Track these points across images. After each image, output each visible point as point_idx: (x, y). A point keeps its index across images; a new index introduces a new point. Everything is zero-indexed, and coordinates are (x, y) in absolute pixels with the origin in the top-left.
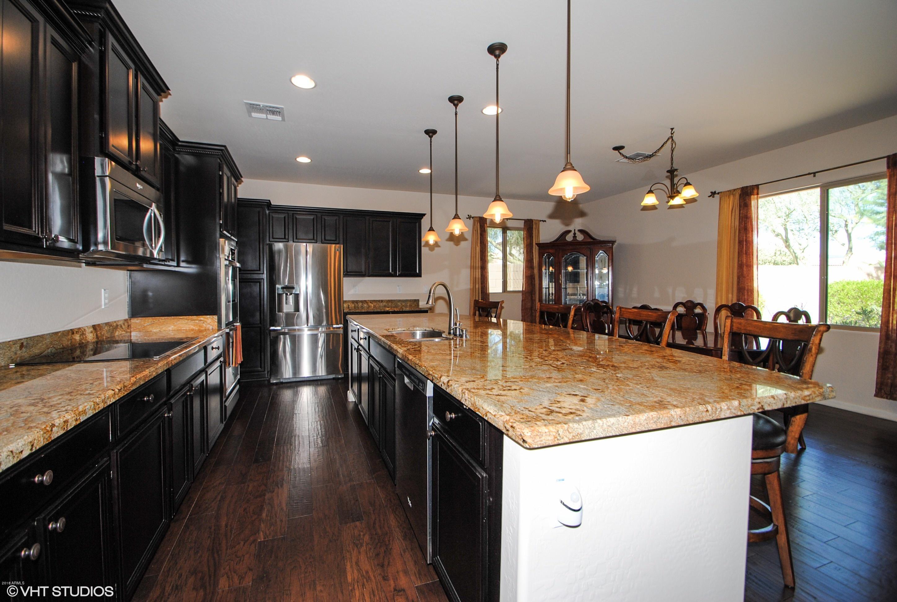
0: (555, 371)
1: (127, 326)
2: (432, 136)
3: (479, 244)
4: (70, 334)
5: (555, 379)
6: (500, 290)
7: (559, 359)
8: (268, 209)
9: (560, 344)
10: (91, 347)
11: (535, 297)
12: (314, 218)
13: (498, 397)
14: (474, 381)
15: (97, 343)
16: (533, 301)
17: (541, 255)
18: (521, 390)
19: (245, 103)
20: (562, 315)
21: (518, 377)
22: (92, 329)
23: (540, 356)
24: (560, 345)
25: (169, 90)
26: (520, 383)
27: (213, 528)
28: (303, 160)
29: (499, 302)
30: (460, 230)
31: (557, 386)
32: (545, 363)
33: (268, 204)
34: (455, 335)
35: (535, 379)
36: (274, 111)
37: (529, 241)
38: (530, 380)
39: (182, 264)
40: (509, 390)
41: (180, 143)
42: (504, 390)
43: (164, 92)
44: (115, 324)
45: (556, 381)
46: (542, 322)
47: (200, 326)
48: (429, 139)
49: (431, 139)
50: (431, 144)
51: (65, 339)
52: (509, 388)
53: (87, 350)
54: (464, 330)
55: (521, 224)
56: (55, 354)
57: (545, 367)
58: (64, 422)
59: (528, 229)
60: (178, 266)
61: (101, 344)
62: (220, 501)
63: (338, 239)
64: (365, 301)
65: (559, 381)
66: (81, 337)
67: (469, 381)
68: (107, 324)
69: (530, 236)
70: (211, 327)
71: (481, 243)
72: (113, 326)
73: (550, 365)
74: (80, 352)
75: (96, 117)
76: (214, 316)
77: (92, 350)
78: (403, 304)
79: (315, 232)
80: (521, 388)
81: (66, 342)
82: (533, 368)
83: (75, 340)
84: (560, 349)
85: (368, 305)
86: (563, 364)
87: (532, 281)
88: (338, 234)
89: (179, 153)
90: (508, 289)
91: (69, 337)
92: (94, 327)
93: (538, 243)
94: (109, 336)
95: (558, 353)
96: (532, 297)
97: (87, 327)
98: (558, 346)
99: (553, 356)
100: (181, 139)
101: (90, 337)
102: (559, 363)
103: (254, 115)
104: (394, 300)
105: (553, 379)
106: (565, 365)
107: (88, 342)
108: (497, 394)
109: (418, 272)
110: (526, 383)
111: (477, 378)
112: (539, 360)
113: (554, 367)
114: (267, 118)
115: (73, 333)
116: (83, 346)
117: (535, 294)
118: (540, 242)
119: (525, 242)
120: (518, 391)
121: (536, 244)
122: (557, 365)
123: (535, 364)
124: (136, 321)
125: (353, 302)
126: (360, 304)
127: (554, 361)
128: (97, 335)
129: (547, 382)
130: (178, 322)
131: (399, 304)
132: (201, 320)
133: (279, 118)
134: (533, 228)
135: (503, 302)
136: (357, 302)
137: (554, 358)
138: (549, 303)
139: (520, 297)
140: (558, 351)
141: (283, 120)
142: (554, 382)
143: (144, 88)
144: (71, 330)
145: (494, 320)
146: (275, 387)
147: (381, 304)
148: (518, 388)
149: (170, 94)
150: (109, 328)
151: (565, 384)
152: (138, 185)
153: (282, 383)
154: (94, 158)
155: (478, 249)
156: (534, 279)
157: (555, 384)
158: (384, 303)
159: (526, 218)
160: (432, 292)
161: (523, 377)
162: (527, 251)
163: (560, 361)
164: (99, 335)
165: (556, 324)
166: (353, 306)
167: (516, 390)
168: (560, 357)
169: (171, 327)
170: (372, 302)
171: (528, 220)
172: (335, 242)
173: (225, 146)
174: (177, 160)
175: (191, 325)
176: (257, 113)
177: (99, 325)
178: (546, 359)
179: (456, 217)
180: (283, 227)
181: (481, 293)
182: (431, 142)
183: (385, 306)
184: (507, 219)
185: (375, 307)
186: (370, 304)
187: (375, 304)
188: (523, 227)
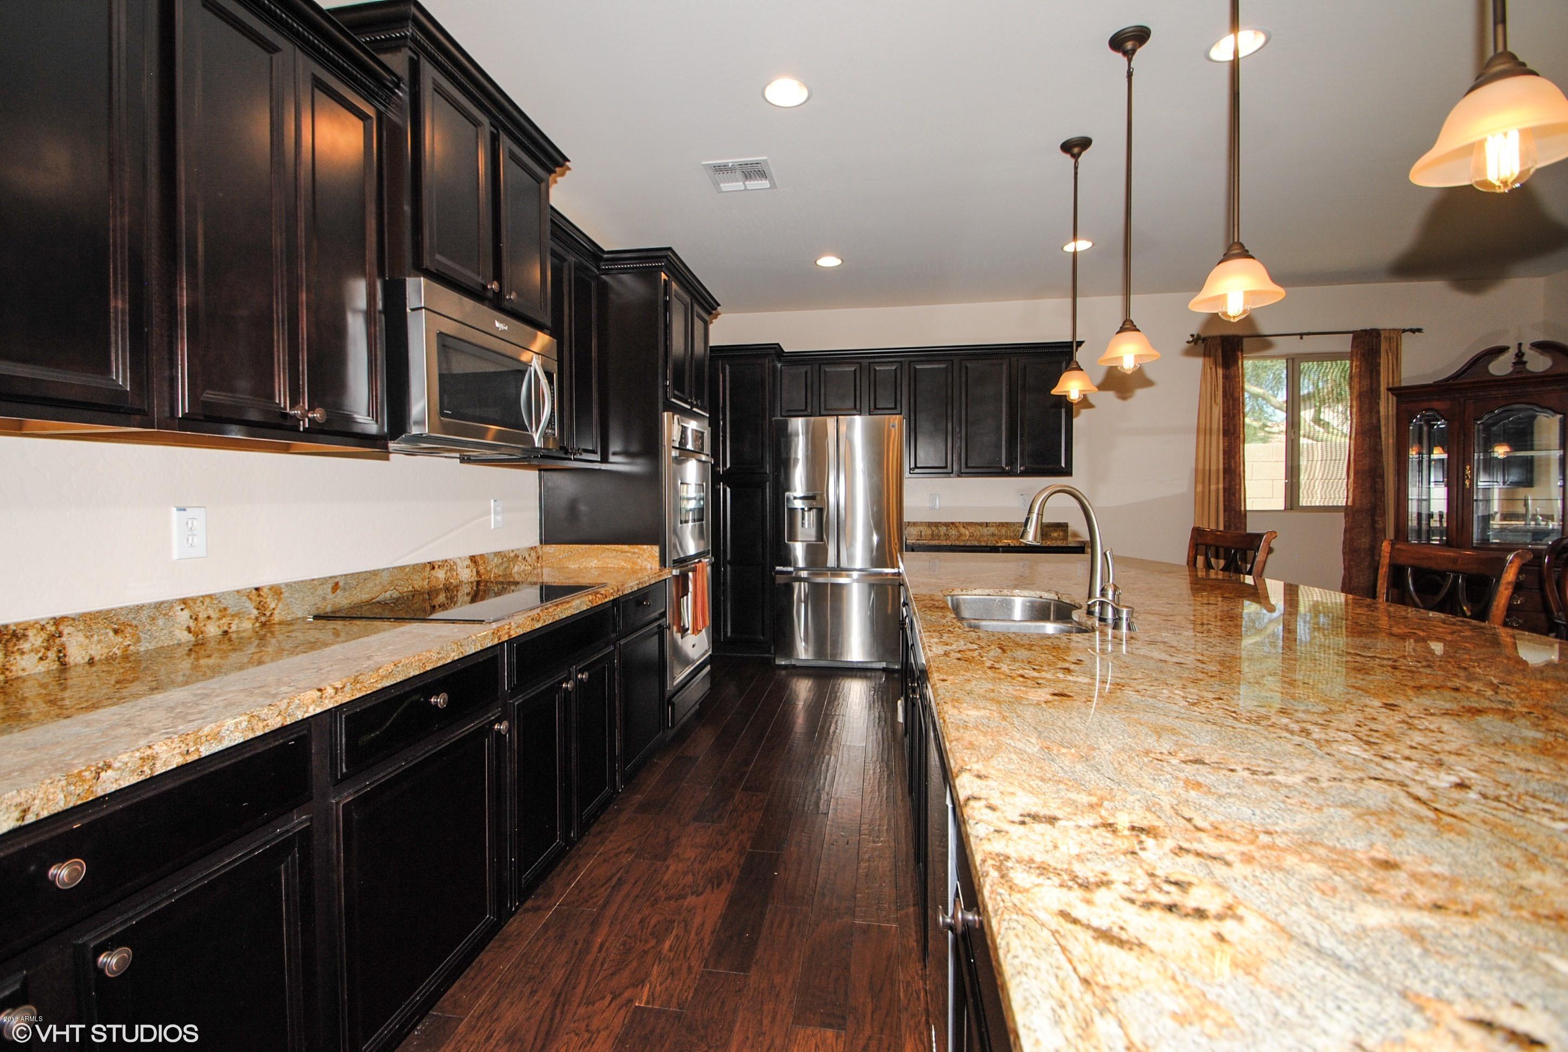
0: (1418, 827)
1: (535, 558)
2: (1080, 154)
3: (1220, 399)
4: (428, 568)
5: (1414, 876)
6: (1279, 505)
7: (1443, 757)
8: (780, 361)
9: (1457, 683)
10: (466, 589)
11: (1384, 523)
12: (855, 370)
13: (1104, 947)
14: (1052, 820)
15: (478, 583)
16: (1376, 534)
17: (1402, 419)
18: (1228, 927)
19: (704, 165)
20: (1469, 579)
21: (1239, 833)
22: (468, 562)
23: (1363, 731)
24: (1457, 690)
25: (568, 161)
26: (1240, 869)
27: (580, 945)
28: (829, 261)
29: (1260, 536)
30: (1137, 357)
31: (1416, 935)
32: (1377, 771)
33: (775, 351)
34: (1102, 619)
35: (1315, 859)
36: (753, 171)
37: (1366, 382)
38: (1290, 860)
39: (612, 458)
40: (1170, 908)
41: (605, 256)
42: (1148, 905)
43: (561, 165)
44: (512, 555)
45: (1422, 895)
46: (1399, 596)
47: (633, 563)
48: (1073, 161)
49: (1076, 162)
50: (1076, 174)
51: (417, 577)
52: (1175, 895)
53: (459, 595)
54: (1125, 611)
55: (1344, 344)
56: (398, 599)
57: (1376, 795)
58: (141, 758)
59: (1363, 355)
60: (604, 460)
61: (486, 585)
62: (614, 887)
63: (899, 406)
64: (953, 523)
65: (1434, 896)
66: (449, 574)
67: (1035, 817)
68: (497, 554)
69: (1371, 372)
70: (649, 566)
71: (1224, 396)
72: (509, 558)
73: (1402, 785)
74: (446, 597)
75: (407, 208)
76: (654, 547)
77: (468, 594)
79: (858, 393)
80: (1228, 913)
81: (420, 583)
82: (1322, 791)
83: (437, 578)
84: (1455, 706)
85: (958, 531)
86: (1462, 786)
87: (1374, 483)
88: (899, 397)
89: (606, 272)
90: (1304, 501)
91: (426, 574)
92: (473, 559)
93: (1396, 385)
94: (500, 573)
95: (1445, 728)
96: (1374, 522)
97: (460, 558)
98: (1447, 693)
99: (1418, 738)
100: (606, 249)
101: (466, 574)
102: (1444, 780)
103: (725, 187)
104: (1014, 524)
105: (1402, 876)
106: (1472, 795)
107: (461, 582)
108: (1104, 924)
109: (1063, 465)
110: (1265, 877)
111: (1073, 803)
112: (1355, 750)
113: (1417, 799)
114: (746, 189)
115: (433, 568)
116: (451, 591)
117: (1383, 514)
118: (1403, 384)
119: (1356, 387)
120: (1208, 927)
121: (1388, 389)
122: (1432, 789)
123: (1335, 772)
124: (551, 549)
125: (930, 524)
126: (943, 530)
127: (1421, 762)
128: (478, 572)
129: (1370, 890)
130: (604, 555)
132: (634, 553)
133: (765, 184)
134: (1378, 351)
135: (1273, 534)
136: (937, 525)
137: (1425, 748)
138: (1429, 539)
139: (1340, 521)
140: (1446, 713)
141: (773, 186)
142: (1407, 900)
143: (512, 156)
144: (430, 563)
145: (1249, 580)
146: (784, 673)
147: (985, 530)
148: (1213, 907)
149: (569, 169)
150: (500, 560)
151: (1464, 927)
152: (497, 324)
153: (794, 667)
154: (405, 280)
155: (1218, 411)
156: (1382, 476)
157: (1411, 917)
158: (992, 530)
159: (1358, 327)
160: (1036, 510)
161: (1264, 839)
162: (1360, 409)
163: (1450, 769)
164: (482, 571)
165: (1448, 606)
166: (929, 532)
167: (1200, 914)
168: (1453, 747)
169: (594, 563)
170: (967, 525)
171: (1365, 331)
172: (894, 409)
173: (670, 249)
174: (604, 287)
175: (622, 560)
176: (729, 182)
177: (482, 556)
178: (1388, 748)
179: (1128, 326)
180: (804, 390)
181: (1225, 511)
182: (1076, 168)
183: (993, 535)
184: (1301, 335)
185: (972, 535)
186: (963, 530)
187: (972, 529)
188: (1349, 350)
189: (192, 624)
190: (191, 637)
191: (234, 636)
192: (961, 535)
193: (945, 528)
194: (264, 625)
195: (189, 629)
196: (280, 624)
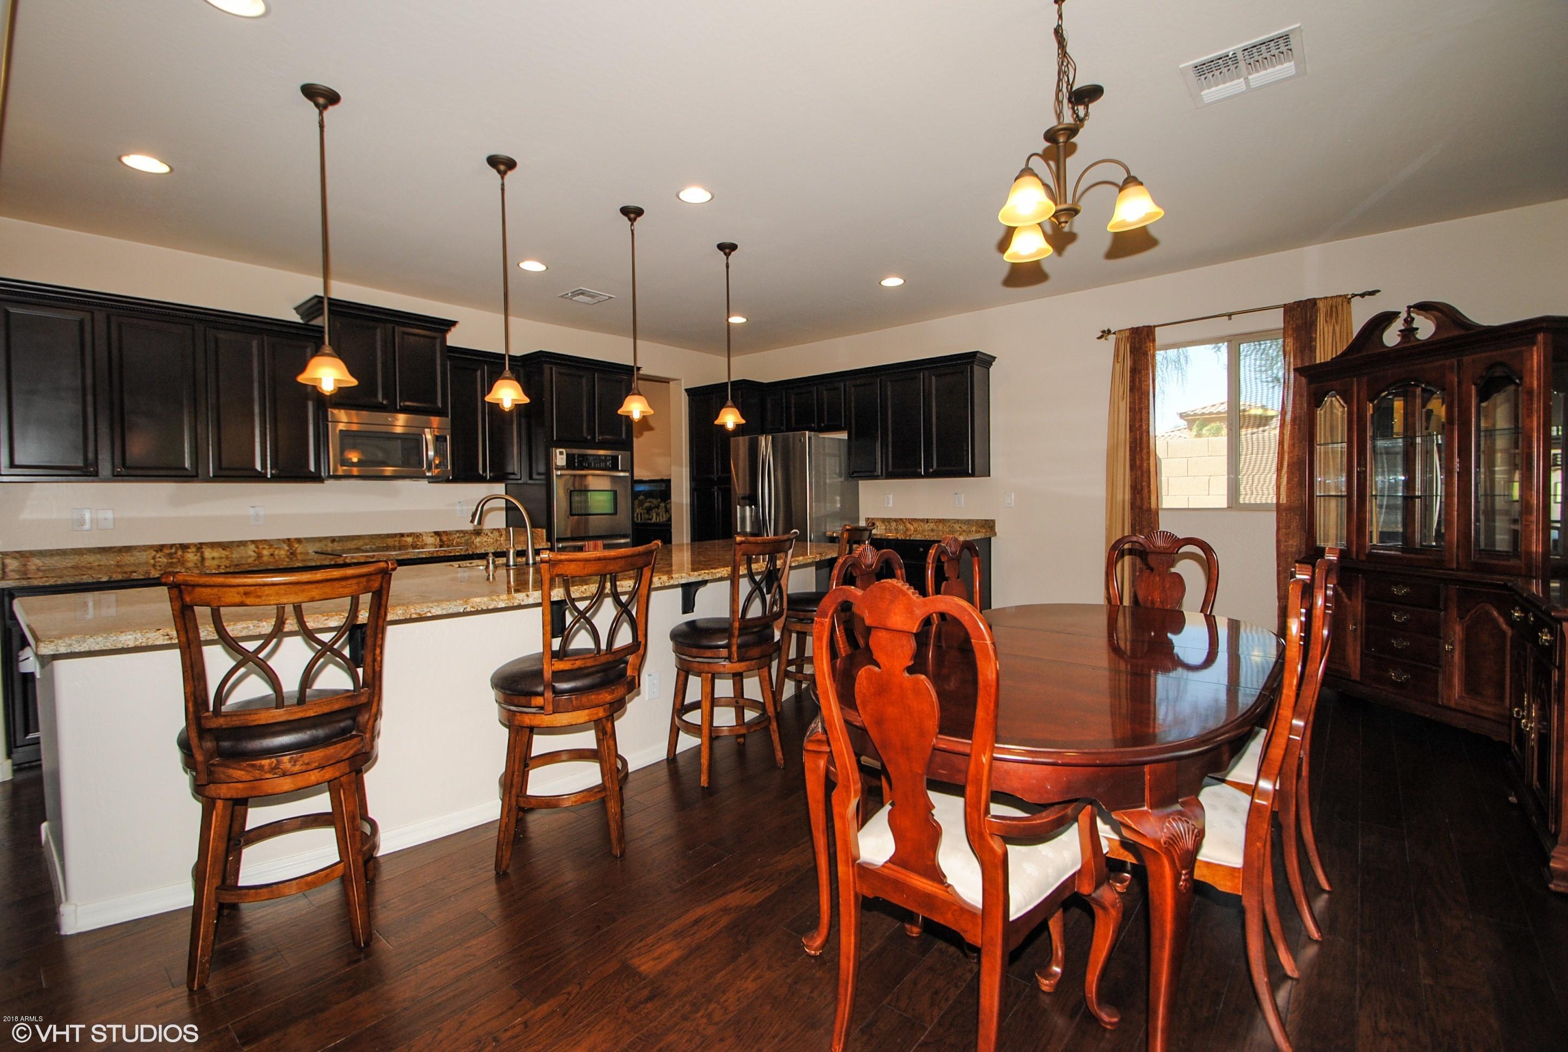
1: (497, 535)
3: (1126, 394)
4: (398, 536)
6: (1221, 502)
17: (1310, 404)
43: (453, 325)
51: (390, 540)
55: (1276, 320)
64: (901, 519)
66: (416, 539)
71: (1130, 391)
78: (964, 528)
83: (406, 541)
85: (905, 526)
90: (1244, 499)
91: (398, 539)
94: (462, 542)
101: (431, 540)
104: (948, 520)
107: (426, 544)
109: (983, 467)
119: (1288, 367)
125: (883, 520)
126: (894, 524)
128: (441, 540)
131: (957, 526)
134: (1314, 322)
136: (889, 520)
147: (926, 526)
155: (1124, 405)
158: (932, 525)
159: (1291, 300)
164: (445, 539)
166: (883, 527)
170: (912, 521)
171: (1298, 303)
181: (1130, 508)
183: (932, 530)
184: (1230, 315)
185: (915, 530)
186: (909, 525)
187: (916, 525)
188: (1282, 325)
189: (256, 550)
190: (255, 555)
191: (276, 557)
192: (907, 530)
193: (895, 524)
194: (292, 554)
195: (254, 551)
196: (301, 553)
